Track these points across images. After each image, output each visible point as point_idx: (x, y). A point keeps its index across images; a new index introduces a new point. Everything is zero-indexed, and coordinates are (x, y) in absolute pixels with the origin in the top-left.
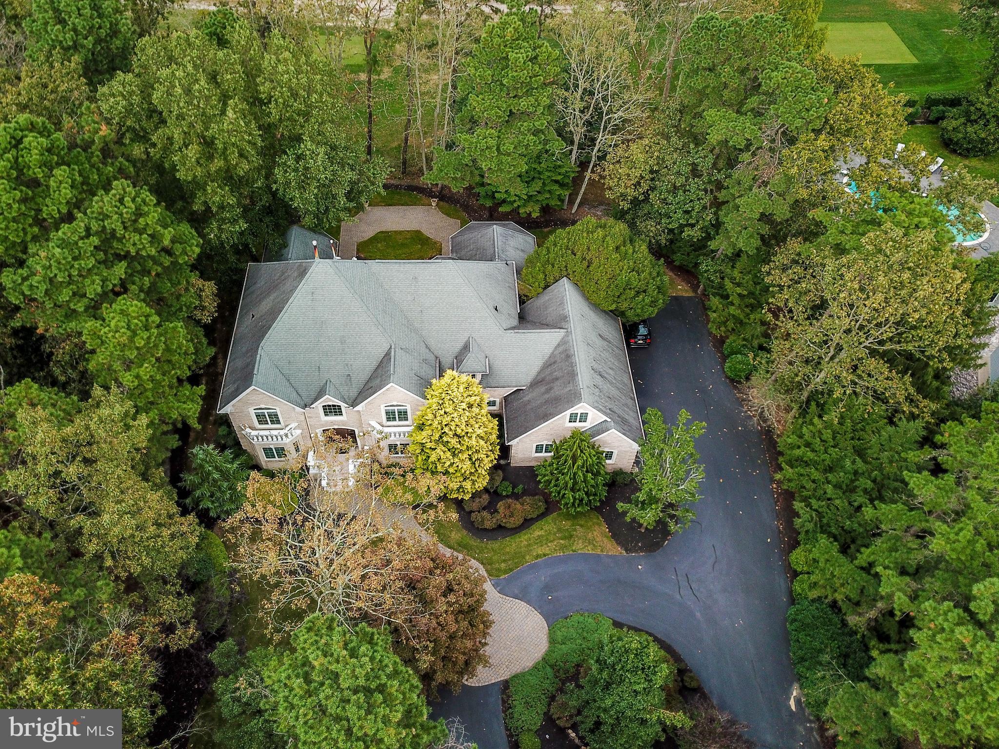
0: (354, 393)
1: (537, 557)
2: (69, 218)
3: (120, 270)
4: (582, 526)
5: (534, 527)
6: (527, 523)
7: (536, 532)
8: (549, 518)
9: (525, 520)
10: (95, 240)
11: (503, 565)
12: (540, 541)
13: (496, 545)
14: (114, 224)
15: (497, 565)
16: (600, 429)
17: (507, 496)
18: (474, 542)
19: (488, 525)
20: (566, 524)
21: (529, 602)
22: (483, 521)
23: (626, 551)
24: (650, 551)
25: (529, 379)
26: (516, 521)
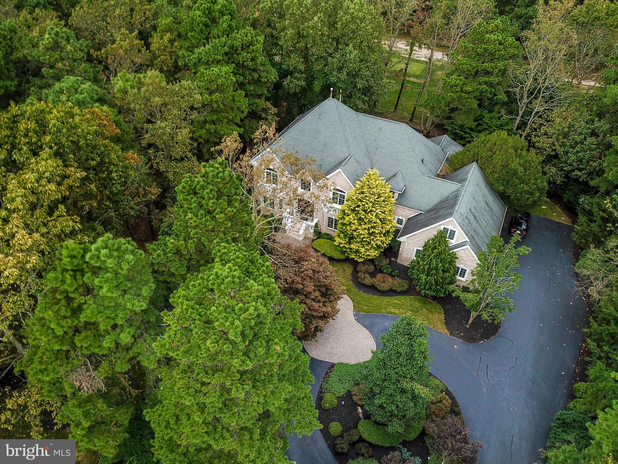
1: (390, 312)
4: (427, 309)
5: (396, 297)
6: (392, 292)
7: (396, 300)
8: (408, 298)
9: (391, 289)
11: (365, 308)
12: (395, 306)
13: (367, 296)
15: (362, 306)
16: (460, 245)
17: (386, 273)
19: (366, 282)
20: (418, 305)
21: (371, 332)
22: (364, 279)
23: (450, 335)
24: (467, 341)
25: (427, 208)
26: (385, 287)
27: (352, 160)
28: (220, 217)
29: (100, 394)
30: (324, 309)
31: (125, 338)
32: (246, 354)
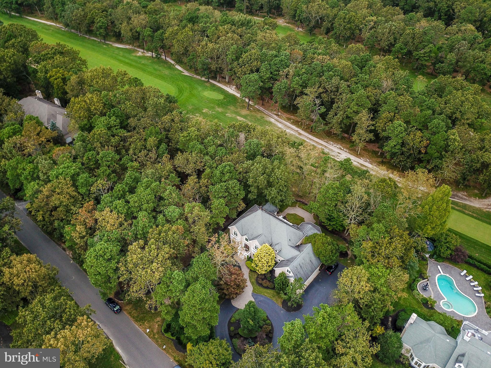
0: (251, 238)
1: (265, 295)
2: (225, 182)
3: (227, 194)
6: (267, 288)
7: (268, 291)
8: (272, 291)
9: (267, 286)
10: (226, 187)
12: (267, 293)
13: (258, 287)
14: (230, 186)
15: (256, 290)
16: (291, 277)
17: (267, 279)
18: (255, 284)
19: (260, 282)
20: (275, 294)
23: (283, 307)
24: (287, 311)
25: (287, 259)
26: (265, 285)
27: (263, 235)
28: (202, 270)
29: (170, 305)
30: (237, 291)
31: (178, 294)
32: (200, 305)
